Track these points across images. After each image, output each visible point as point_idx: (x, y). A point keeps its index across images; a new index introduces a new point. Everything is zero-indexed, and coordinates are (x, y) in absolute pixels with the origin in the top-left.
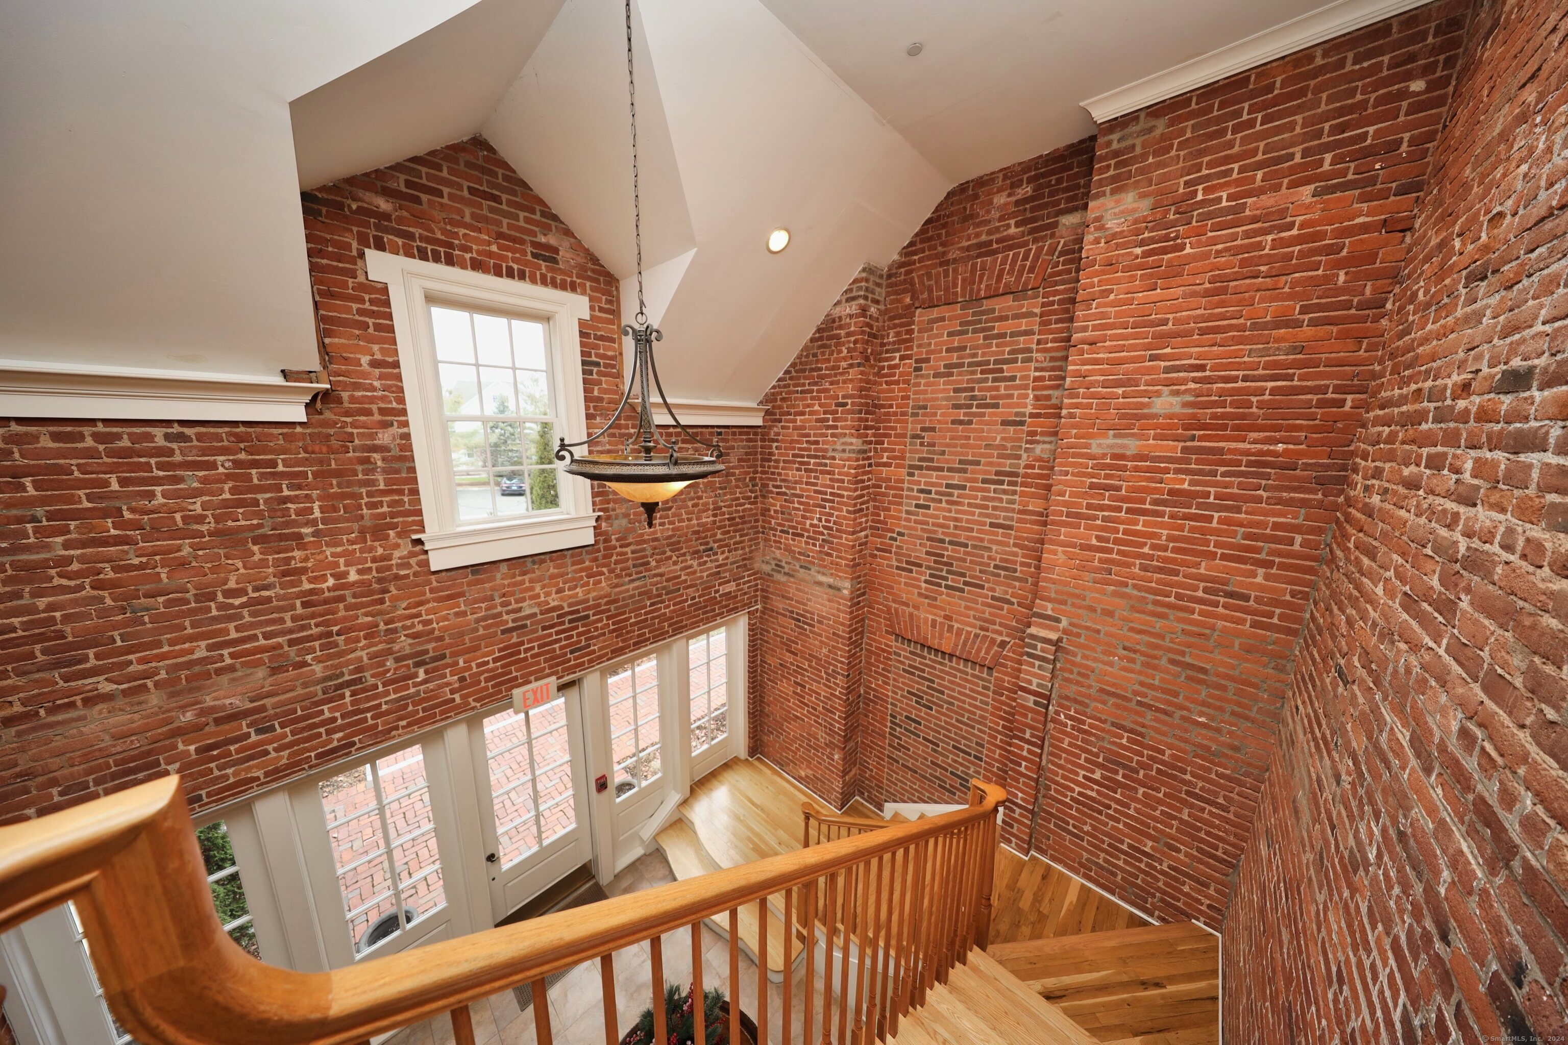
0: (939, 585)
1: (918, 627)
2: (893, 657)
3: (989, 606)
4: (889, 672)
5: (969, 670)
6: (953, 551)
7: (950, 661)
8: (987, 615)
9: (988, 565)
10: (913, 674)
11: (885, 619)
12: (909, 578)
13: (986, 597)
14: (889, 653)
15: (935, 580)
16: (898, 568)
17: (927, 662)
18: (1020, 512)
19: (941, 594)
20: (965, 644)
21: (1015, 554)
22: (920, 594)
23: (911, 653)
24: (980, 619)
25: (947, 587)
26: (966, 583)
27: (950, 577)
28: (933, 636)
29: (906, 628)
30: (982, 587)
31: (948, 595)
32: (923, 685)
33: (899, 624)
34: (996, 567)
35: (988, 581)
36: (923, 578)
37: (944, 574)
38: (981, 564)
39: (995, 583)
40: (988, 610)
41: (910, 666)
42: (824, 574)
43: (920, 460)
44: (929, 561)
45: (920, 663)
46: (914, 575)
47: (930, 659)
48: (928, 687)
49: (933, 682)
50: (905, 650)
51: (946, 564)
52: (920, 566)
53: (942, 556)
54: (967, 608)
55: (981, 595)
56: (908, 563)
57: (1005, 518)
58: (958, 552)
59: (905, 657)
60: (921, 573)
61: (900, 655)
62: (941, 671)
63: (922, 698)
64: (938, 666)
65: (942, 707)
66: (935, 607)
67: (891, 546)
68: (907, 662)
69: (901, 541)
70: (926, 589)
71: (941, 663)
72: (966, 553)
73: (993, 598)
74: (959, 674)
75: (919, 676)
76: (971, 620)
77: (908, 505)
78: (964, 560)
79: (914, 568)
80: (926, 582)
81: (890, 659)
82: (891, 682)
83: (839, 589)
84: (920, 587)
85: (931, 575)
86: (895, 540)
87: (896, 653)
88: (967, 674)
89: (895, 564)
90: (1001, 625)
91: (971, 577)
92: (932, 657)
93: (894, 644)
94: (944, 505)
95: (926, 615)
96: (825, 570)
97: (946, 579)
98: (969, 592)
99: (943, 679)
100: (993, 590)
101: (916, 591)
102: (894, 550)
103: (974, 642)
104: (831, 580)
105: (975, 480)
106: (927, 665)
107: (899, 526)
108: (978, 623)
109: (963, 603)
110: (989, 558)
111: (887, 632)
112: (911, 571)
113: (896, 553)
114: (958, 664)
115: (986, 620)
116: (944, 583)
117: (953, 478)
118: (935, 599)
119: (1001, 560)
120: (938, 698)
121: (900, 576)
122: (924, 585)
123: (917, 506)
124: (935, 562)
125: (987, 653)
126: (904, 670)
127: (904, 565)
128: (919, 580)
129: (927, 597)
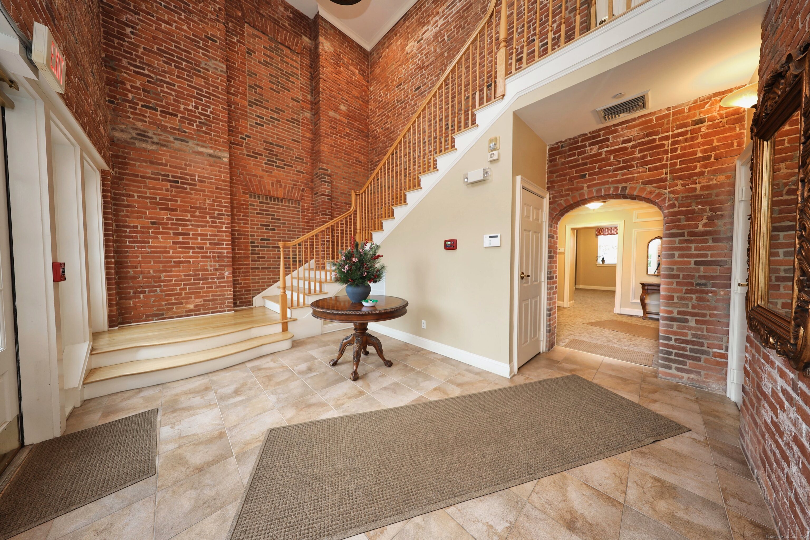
0: (273, 165)
1: (265, 187)
2: (250, 207)
3: (296, 174)
4: (248, 216)
5: (290, 205)
6: (277, 149)
7: (282, 202)
8: (295, 179)
9: (293, 157)
10: (263, 214)
11: (242, 185)
12: (255, 161)
13: (294, 171)
14: (247, 205)
15: (270, 163)
16: (248, 155)
17: (270, 205)
18: (302, 136)
19: (274, 170)
20: (288, 192)
21: (302, 153)
22: (263, 170)
23: (260, 203)
24: (292, 181)
25: (276, 166)
26: (285, 165)
27: (278, 161)
28: (273, 191)
29: (257, 188)
30: (292, 166)
31: (277, 170)
32: (269, 218)
33: (252, 186)
34: (296, 158)
35: (294, 164)
36: (264, 162)
37: (274, 160)
38: (290, 156)
39: (297, 164)
40: (295, 176)
41: (260, 210)
42: (203, 146)
43: (255, 100)
44: (266, 153)
45: (266, 207)
46: (258, 160)
47: (272, 204)
48: (272, 219)
49: (274, 215)
50: (257, 202)
51: (275, 155)
52: (262, 155)
53: (273, 151)
54: (287, 176)
55: (292, 170)
56: (253, 153)
57: (297, 138)
58: (280, 150)
59: (257, 206)
60: (263, 159)
61: (254, 205)
62: (278, 208)
63: (269, 226)
64: (276, 206)
65: (280, 227)
66: (271, 176)
67: (243, 142)
68: (259, 208)
69: (248, 140)
70: (266, 167)
71: (277, 205)
72: (283, 151)
73: (297, 171)
74: (286, 208)
75: (266, 214)
76: (289, 181)
77: (250, 122)
78: (283, 154)
79: (258, 156)
80: (265, 164)
81: (248, 209)
82: (249, 222)
83: (219, 158)
84: (263, 167)
85: (268, 160)
86: (245, 139)
87: (251, 205)
88: (290, 207)
89: (246, 153)
90: (301, 182)
91: (287, 162)
92: (273, 202)
93: (249, 199)
94: (270, 126)
95: (268, 181)
96: (204, 144)
97: (276, 162)
98: (287, 169)
99: (279, 212)
100: (296, 167)
101: (261, 168)
102: (244, 145)
103: (292, 191)
104: (211, 151)
105: (284, 119)
106: (270, 207)
107: (247, 131)
108: (292, 182)
109: (285, 174)
110: (293, 154)
111: (244, 193)
112: (256, 158)
113: (246, 147)
114: (285, 203)
115: (295, 181)
116: (275, 164)
117: (274, 115)
118: (271, 172)
119: (298, 155)
120: (278, 223)
121: (250, 160)
122: (264, 165)
123: (256, 123)
124: (269, 154)
125: (298, 195)
126: (257, 213)
127: (252, 154)
128: (261, 162)
129: (267, 172)
